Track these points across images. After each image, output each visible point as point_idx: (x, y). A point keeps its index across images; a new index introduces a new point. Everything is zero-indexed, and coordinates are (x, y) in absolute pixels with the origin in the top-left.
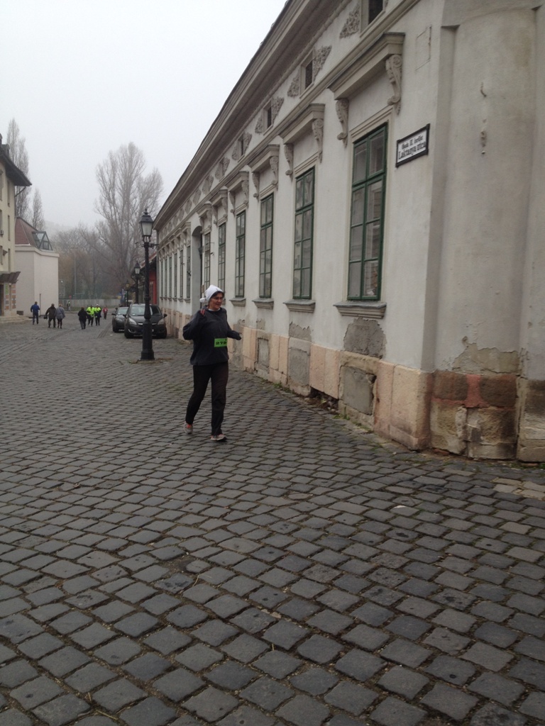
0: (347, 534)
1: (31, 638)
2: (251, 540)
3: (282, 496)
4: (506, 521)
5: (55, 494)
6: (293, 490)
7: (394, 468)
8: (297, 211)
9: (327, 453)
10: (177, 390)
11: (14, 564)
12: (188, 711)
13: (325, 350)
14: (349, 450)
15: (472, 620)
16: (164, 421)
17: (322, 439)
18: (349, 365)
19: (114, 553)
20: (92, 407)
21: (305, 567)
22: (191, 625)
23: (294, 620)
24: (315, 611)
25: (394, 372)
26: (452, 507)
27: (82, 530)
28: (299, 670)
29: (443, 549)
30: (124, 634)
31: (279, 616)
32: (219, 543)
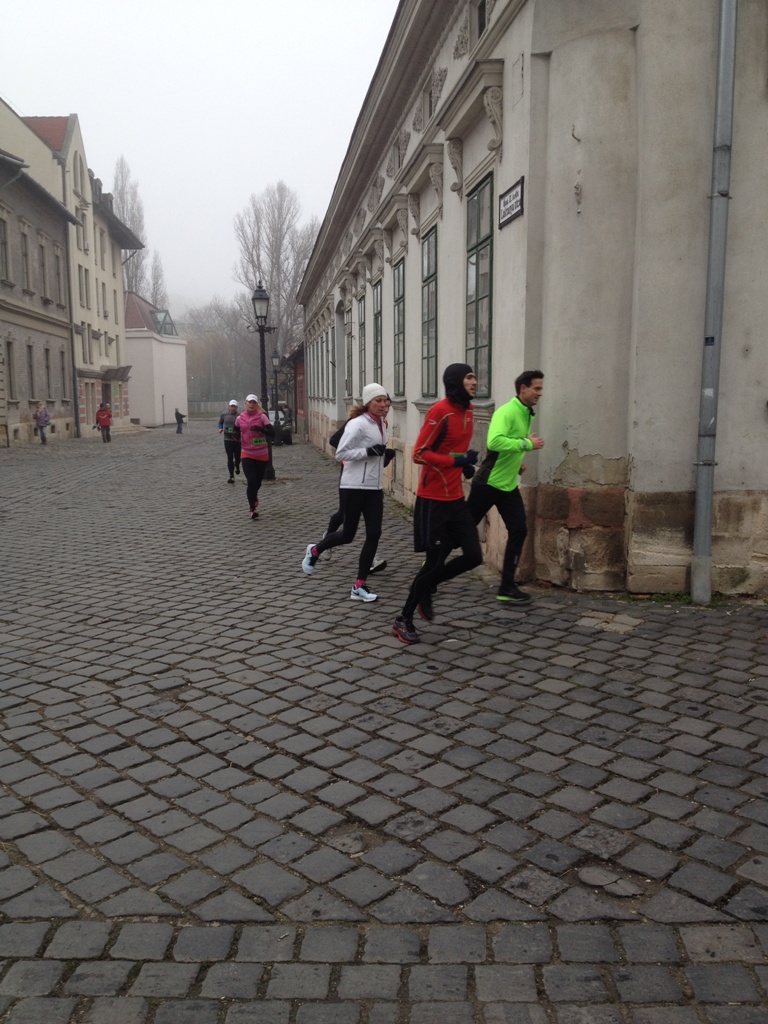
0: (370, 666)
2: (264, 672)
3: (325, 630)
4: (560, 654)
6: (342, 625)
7: (476, 602)
8: (424, 282)
10: (283, 516)
11: (3, 691)
12: (118, 812)
15: (448, 743)
16: (244, 552)
19: (111, 682)
20: (168, 537)
21: (306, 695)
22: (157, 745)
23: (265, 743)
24: (291, 734)
26: (512, 641)
27: (88, 662)
28: (245, 784)
29: (467, 681)
30: (86, 752)
31: (252, 740)
32: (227, 675)
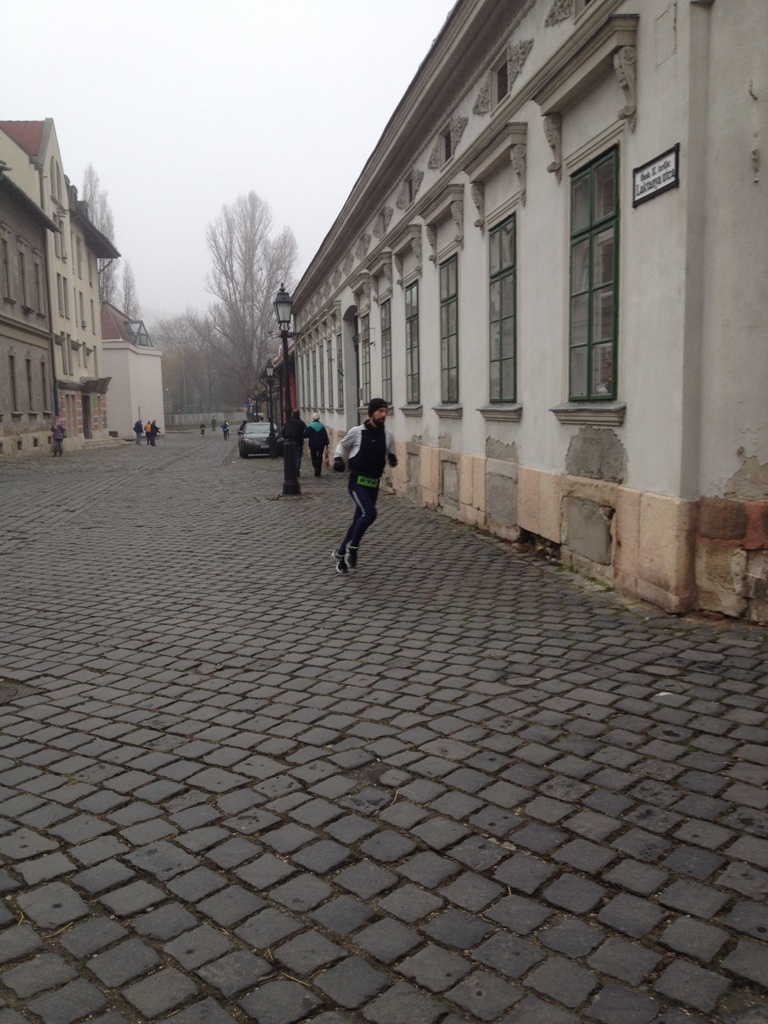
0: (593, 734)
1: (182, 873)
2: (463, 742)
3: (497, 680)
5: (192, 678)
6: (512, 673)
7: (649, 640)
8: (492, 277)
9: (552, 620)
11: (148, 773)
12: (404, 976)
13: (539, 475)
14: (582, 616)
16: (324, 579)
17: (544, 600)
18: (575, 495)
19: (280, 758)
20: (226, 561)
21: (541, 779)
22: (394, 859)
23: (534, 853)
24: (563, 840)
25: (640, 502)
26: (736, 693)
27: (234, 727)
28: (549, 923)
29: (729, 753)
30: (307, 870)
31: (513, 848)
32: (419, 746)
